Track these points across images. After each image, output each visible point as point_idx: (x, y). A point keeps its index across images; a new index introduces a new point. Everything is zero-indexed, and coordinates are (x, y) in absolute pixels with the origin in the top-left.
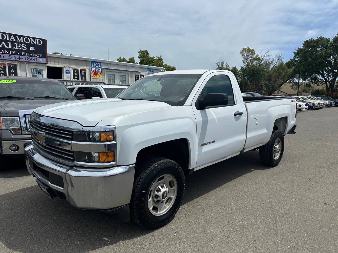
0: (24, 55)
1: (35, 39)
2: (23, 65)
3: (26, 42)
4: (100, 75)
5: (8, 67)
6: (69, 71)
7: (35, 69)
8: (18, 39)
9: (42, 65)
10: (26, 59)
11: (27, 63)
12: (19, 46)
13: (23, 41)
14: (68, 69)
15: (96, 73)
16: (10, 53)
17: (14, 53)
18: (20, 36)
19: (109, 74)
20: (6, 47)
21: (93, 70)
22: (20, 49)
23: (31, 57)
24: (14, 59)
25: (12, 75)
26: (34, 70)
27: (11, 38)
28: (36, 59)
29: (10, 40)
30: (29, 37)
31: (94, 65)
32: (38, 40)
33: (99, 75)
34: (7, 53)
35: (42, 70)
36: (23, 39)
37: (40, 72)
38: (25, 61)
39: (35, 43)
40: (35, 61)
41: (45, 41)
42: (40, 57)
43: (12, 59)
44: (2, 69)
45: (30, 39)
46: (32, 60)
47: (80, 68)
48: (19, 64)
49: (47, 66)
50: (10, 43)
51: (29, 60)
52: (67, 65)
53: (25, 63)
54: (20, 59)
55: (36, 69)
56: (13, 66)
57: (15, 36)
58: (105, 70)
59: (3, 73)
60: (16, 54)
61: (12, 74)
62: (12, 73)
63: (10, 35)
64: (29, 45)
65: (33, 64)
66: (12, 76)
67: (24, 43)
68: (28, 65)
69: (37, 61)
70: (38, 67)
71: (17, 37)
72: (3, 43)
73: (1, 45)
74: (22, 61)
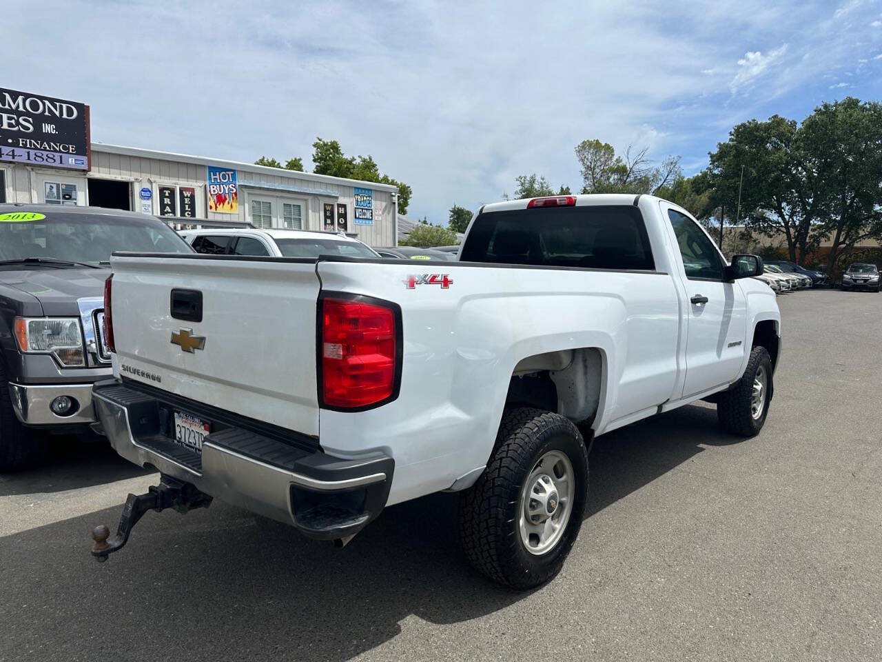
0: (25, 146)
1: (58, 104)
2: (22, 175)
3: (31, 111)
4: (233, 204)
6: (149, 191)
7: (55, 186)
8: (9, 102)
9: (77, 173)
10: (32, 156)
11: (32, 169)
12: (13, 122)
13: (25, 107)
14: (147, 186)
15: (221, 199)
18: (15, 95)
19: (256, 202)
21: (215, 189)
22: (16, 129)
23: (45, 153)
26: (52, 187)
28: (58, 159)
30: (42, 98)
31: (218, 177)
32: (64, 106)
33: (229, 203)
35: (73, 188)
36: (24, 101)
37: (68, 194)
38: (28, 162)
39: (57, 113)
40: (57, 164)
41: (83, 110)
42: (71, 152)
45: (44, 104)
46: (47, 160)
47: (178, 183)
48: (10, 169)
49: (87, 176)
51: (39, 160)
52: (144, 177)
53: (29, 168)
54: (13, 156)
55: (58, 185)
58: (246, 191)
60: (4, 143)
64: (39, 120)
65: (53, 172)
67: (27, 114)
68: (36, 173)
69: (61, 163)
70: (65, 180)
71: (8, 97)
74: (19, 163)
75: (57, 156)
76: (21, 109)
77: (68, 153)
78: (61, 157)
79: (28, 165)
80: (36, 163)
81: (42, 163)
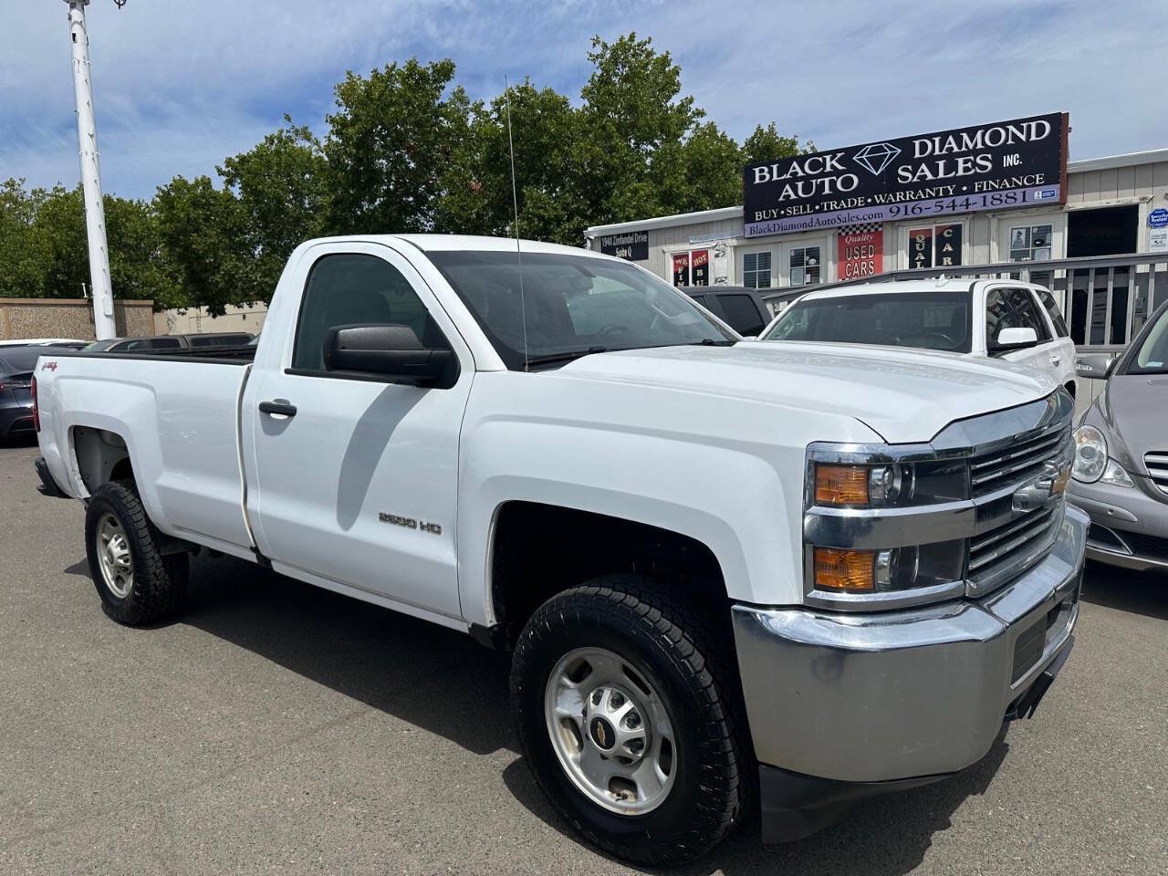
0: (981, 191)
2: (980, 225)
3: (991, 145)
5: (937, 237)
7: (1023, 231)
8: (966, 144)
9: (1047, 208)
10: (989, 200)
11: (994, 216)
12: (969, 165)
13: (983, 143)
14: (1162, 205)
16: (941, 194)
17: (951, 190)
18: (972, 132)
20: (930, 177)
22: (973, 172)
23: (1005, 193)
24: (950, 211)
25: (947, 260)
26: (1020, 233)
27: (947, 146)
28: (1019, 197)
29: (944, 152)
30: (1003, 125)
32: (1033, 125)
34: (931, 197)
35: (1048, 229)
36: (983, 135)
37: (1041, 239)
38: (985, 208)
39: (1023, 137)
40: (1019, 203)
41: (1059, 121)
42: (1037, 183)
43: (945, 211)
44: (921, 247)
45: (1007, 131)
46: (1006, 201)
48: (968, 221)
49: (1065, 209)
50: (941, 164)
51: (998, 206)
52: (1161, 191)
53: (989, 215)
54: (967, 205)
55: (1028, 230)
56: (951, 231)
57: (957, 134)
59: (923, 258)
60: (958, 192)
61: (945, 259)
62: (948, 254)
63: (944, 136)
64: (998, 154)
65: (1019, 213)
66: (945, 264)
67: (987, 149)
68: (1000, 220)
69: (1024, 200)
70: (1034, 222)
71: (965, 135)
72: (923, 166)
73: (918, 174)
74: (974, 212)
75: (1019, 192)
77: (1034, 185)
78: (1024, 193)
79: (989, 211)
80: (993, 207)
81: (1001, 206)
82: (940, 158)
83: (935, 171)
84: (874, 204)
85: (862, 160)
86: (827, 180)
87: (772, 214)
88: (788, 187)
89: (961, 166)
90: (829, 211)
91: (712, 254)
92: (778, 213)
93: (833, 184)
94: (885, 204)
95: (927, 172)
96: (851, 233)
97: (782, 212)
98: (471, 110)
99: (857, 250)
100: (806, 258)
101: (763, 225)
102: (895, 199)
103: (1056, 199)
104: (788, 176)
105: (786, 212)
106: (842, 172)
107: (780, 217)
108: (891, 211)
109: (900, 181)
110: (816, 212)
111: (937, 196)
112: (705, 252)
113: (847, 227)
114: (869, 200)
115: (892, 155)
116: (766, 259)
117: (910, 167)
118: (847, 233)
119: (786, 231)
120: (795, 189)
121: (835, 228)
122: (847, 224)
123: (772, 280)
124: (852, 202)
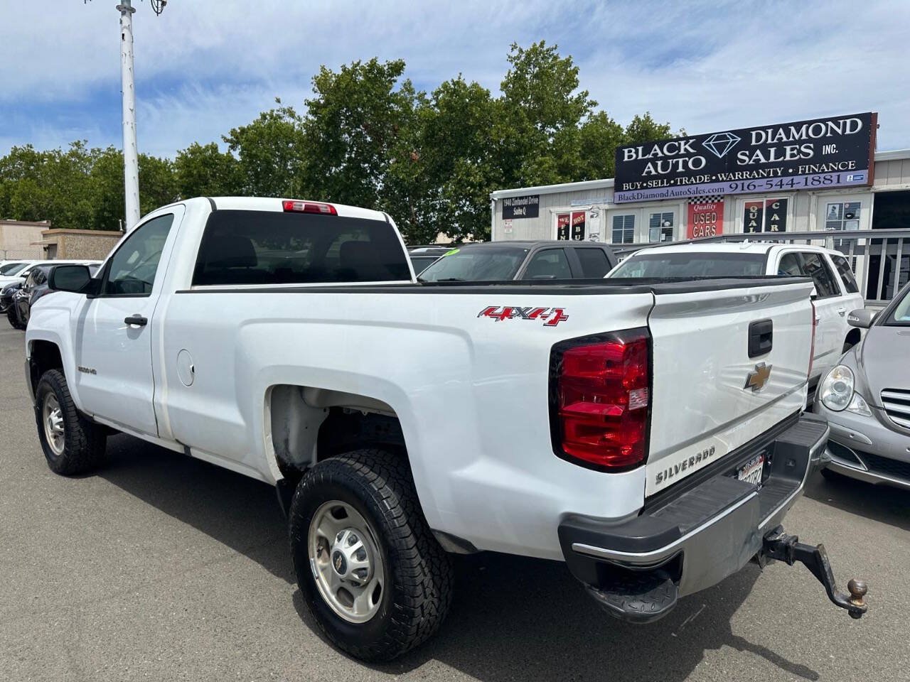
0: (804, 173)
2: (802, 200)
3: (813, 137)
5: (767, 208)
7: (837, 206)
8: (793, 135)
9: (858, 189)
10: (810, 181)
11: (814, 193)
12: (795, 152)
13: (807, 134)
16: (771, 175)
17: (779, 172)
18: (798, 126)
20: (763, 160)
22: (797, 157)
23: (822, 176)
24: (778, 188)
25: (775, 227)
26: (834, 208)
27: (777, 136)
28: (835, 179)
29: (775, 141)
30: (824, 121)
32: (848, 121)
34: (763, 177)
35: (857, 206)
36: (807, 129)
37: (851, 213)
38: (806, 187)
39: (840, 131)
40: (834, 184)
41: (870, 120)
42: (850, 168)
43: (774, 188)
44: (754, 216)
45: (827, 126)
46: (823, 182)
48: (792, 197)
49: (872, 190)
50: (772, 150)
51: (817, 186)
53: (810, 193)
54: (792, 184)
55: (841, 205)
56: (778, 204)
57: (786, 127)
59: (755, 224)
60: (785, 174)
61: (773, 226)
62: (774, 222)
63: (776, 128)
64: (819, 144)
65: (834, 192)
66: (773, 230)
67: (809, 140)
68: (818, 197)
69: (838, 182)
70: (847, 199)
71: (792, 128)
72: (758, 152)
73: (754, 158)
74: (798, 190)
75: (834, 175)
76: (804, 137)
77: (847, 170)
78: (839, 176)
79: (809, 190)
80: (813, 187)
81: (819, 186)
82: (772, 145)
83: (767, 156)
84: (717, 181)
85: (709, 146)
86: (681, 160)
87: (637, 186)
88: (650, 165)
89: (788, 152)
90: (681, 185)
91: (588, 215)
92: (642, 186)
93: (685, 163)
94: (726, 181)
95: (761, 157)
96: (698, 202)
97: (645, 185)
98: (416, 98)
99: (703, 216)
100: (662, 221)
101: (628, 194)
102: (734, 177)
103: (865, 181)
104: (651, 156)
105: (647, 184)
106: (693, 155)
107: (642, 188)
108: (731, 187)
109: (739, 163)
110: (671, 185)
111: (768, 176)
112: (583, 213)
113: (696, 198)
114: (714, 178)
115: (733, 142)
116: (630, 221)
117: (747, 152)
118: (695, 203)
119: (647, 199)
120: (655, 167)
121: (685, 198)
122: (696, 195)
123: (634, 237)
124: (700, 179)
